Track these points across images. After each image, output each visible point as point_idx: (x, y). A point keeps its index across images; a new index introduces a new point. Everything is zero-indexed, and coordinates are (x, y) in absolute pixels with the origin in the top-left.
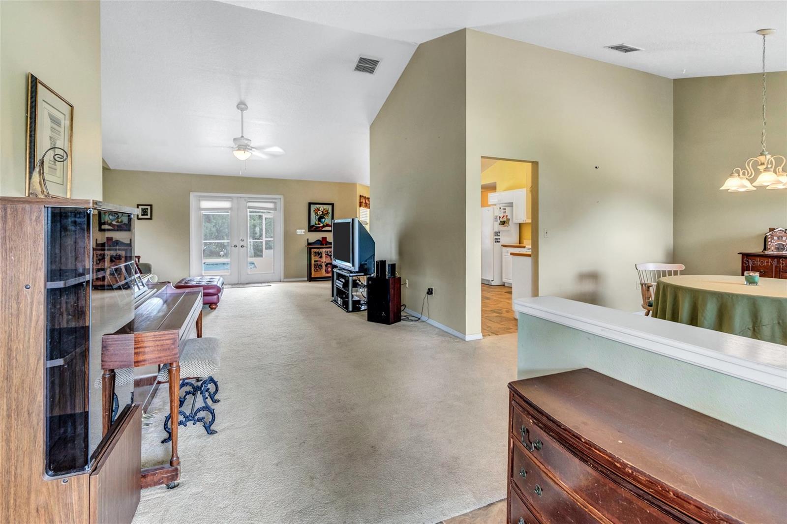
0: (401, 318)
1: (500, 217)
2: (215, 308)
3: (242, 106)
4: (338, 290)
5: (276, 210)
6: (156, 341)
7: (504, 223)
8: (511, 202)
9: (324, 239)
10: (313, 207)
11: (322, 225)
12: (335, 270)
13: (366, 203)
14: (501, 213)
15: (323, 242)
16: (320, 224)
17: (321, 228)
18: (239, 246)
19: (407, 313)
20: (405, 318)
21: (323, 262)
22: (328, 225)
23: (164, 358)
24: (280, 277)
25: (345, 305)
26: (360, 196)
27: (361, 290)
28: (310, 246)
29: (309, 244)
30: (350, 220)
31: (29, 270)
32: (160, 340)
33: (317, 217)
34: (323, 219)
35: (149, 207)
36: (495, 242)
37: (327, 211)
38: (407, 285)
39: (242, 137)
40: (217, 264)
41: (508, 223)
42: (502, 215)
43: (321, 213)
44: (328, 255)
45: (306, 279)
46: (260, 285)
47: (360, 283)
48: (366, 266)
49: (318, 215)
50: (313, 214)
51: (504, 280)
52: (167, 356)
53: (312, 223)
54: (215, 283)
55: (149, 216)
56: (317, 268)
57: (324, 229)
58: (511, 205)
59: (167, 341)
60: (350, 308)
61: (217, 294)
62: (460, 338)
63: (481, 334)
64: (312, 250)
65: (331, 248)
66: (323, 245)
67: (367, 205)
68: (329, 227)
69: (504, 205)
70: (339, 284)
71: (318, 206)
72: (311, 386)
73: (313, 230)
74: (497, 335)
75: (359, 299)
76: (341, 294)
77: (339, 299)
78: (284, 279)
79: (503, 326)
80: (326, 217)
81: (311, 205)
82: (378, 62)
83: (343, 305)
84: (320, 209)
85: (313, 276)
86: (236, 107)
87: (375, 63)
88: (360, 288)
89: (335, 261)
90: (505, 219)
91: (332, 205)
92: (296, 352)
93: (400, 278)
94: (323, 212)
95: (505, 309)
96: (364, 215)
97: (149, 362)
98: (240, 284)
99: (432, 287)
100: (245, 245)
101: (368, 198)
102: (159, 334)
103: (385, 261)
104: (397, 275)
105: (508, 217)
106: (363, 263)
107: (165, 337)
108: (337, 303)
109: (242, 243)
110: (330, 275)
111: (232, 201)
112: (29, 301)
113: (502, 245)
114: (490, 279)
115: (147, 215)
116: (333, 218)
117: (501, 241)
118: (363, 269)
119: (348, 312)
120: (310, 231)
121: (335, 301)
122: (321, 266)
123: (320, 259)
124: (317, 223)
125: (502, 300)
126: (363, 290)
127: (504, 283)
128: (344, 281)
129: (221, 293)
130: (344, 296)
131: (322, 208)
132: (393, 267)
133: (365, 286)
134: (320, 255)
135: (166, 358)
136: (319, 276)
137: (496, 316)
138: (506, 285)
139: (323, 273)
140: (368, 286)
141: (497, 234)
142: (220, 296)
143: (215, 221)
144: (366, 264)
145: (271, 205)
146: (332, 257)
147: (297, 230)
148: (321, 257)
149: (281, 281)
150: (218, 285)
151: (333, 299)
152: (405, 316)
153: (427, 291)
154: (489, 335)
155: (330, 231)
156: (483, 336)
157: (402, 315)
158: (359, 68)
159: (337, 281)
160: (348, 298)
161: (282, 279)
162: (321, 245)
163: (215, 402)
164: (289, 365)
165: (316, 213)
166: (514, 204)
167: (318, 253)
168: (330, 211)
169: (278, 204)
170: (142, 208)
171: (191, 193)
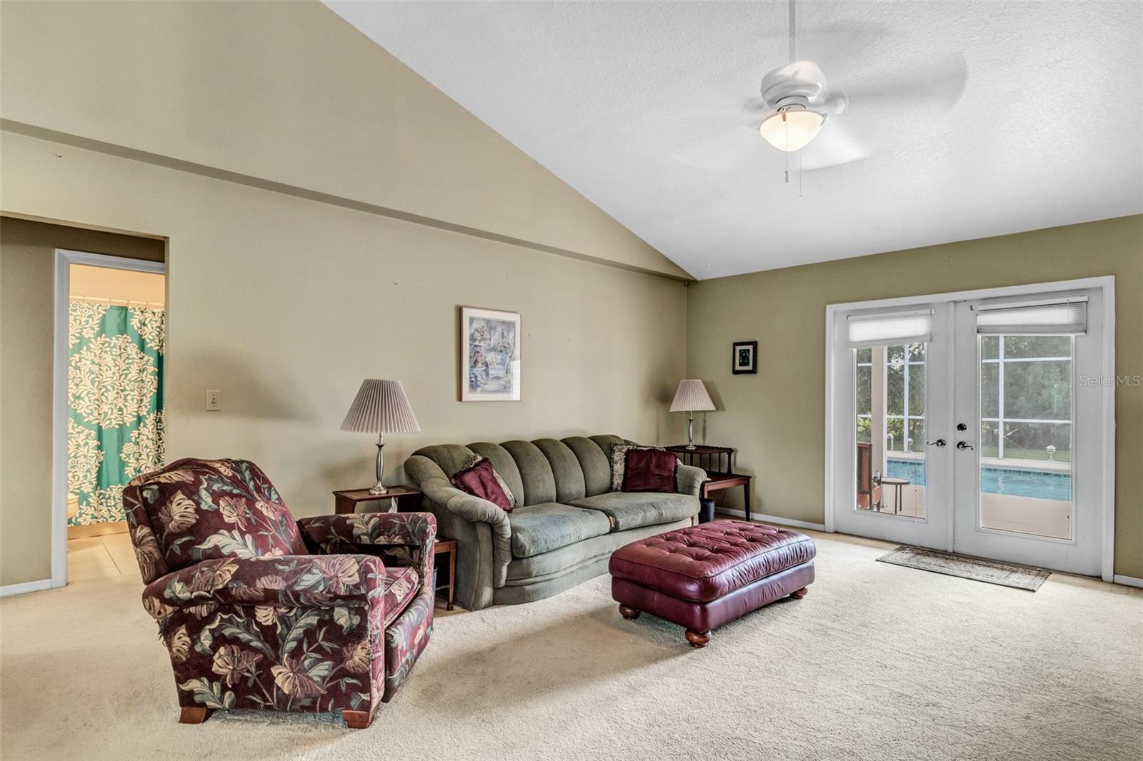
5: (1087, 332)
18: (951, 444)
24: (1102, 560)
35: (750, 348)
55: (750, 367)
78: (1115, 573)
100: (970, 442)
109: (962, 436)
115: (748, 364)
145: (1064, 316)
149: (1103, 581)
161: (1107, 572)
169: (1092, 310)
170: (740, 351)
171: (828, 307)
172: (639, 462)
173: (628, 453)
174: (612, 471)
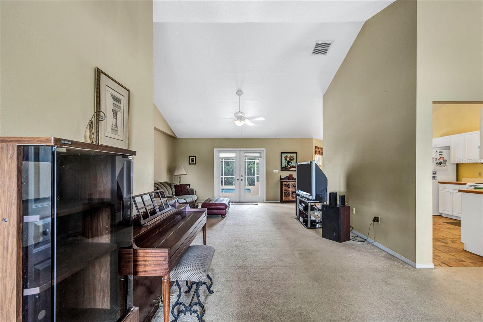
0: (349, 237)
1: (436, 159)
2: (224, 218)
3: (239, 92)
4: (300, 211)
5: (261, 158)
6: (153, 257)
7: (441, 163)
8: (449, 145)
9: (291, 176)
10: (284, 155)
11: (289, 166)
12: (298, 197)
13: (319, 151)
14: (437, 156)
15: (290, 178)
16: (288, 166)
17: (289, 169)
18: (240, 180)
19: (354, 234)
20: (352, 237)
21: (290, 191)
22: (293, 167)
23: (158, 271)
24: (264, 199)
25: (305, 223)
26: (315, 147)
27: (316, 213)
28: (282, 180)
29: (281, 179)
30: (309, 162)
31: (6, 205)
32: (155, 257)
33: (286, 162)
34: (290, 162)
35: (194, 158)
36: (433, 179)
37: (293, 157)
38: (354, 212)
39: (240, 111)
40: (231, 189)
41: (445, 164)
42: (438, 157)
43: (289, 159)
44: (293, 186)
45: (280, 201)
46: (251, 204)
47: (316, 208)
48: (321, 196)
49: (287, 160)
50: (283, 159)
51: (441, 211)
52: (160, 270)
53: (283, 166)
54: (224, 202)
55: (194, 163)
56: (287, 195)
57: (291, 169)
58: (448, 148)
59: (160, 258)
60: (309, 226)
61: (225, 209)
62: (410, 265)
63: (433, 264)
64: (283, 183)
65: (295, 181)
66: (290, 180)
67: (321, 153)
68: (294, 168)
69: (440, 148)
70: (301, 208)
71: (287, 154)
72: (278, 292)
73: (283, 170)
74: (450, 266)
75: (315, 219)
76: (302, 215)
77: (301, 218)
78: (266, 200)
79: (453, 257)
80: (292, 161)
81: (283, 154)
82: (330, 44)
83: (304, 222)
84: (288, 156)
85: (283, 200)
86: (236, 93)
87: (328, 45)
88: (316, 211)
89: (298, 191)
90: (441, 160)
91: (296, 153)
92: (270, 257)
93: (349, 207)
94: (290, 158)
95: (451, 240)
96: (318, 160)
97: (148, 273)
98: (241, 202)
99: (378, 216)
100: (243, 179)
101: (321, 149)
102: (155, 251)
103: (336, 193)
104: (346, 204)
105: (445, 159)
106: (318, 193)
107: (159, 254)
108: (300, 220)
110: (295, 199)
111: (236, 153)
112: (6, 233)
113: (439, 182)
115: (193, 162)
116: (296, 162)
117: (437, 178)
118: (319, 198)
119: (307, 228)
120: (282, 170)
121: (298, 219)
122: (289, 193)
123: (288, 189)
124: (286, 165)
125: (443, 229)
126: (318, 213)
127: (441, 213)
128: (304, 205)
129: (228, 208)
130: (304, 216)
131: (289, 155)
132: (343, 198)
133: (319, 210)
134: (288, 186)
135: (160, 271)
136: (287, 200)
137: (442, 245)
138: (443, 215)
139: (290, 198)
140: (322, 210)
141: (434, 172)
142: (227, 211)
143: (231, 165)
144: (321, 195)
145: (258, 155)
146: (296, 188)
147: (274, 170)
148: (289, 188)
149: (264, 202)
150: (226, 203)
151: (297, 217)
152: (352, 236)
153: (373, 218)
154: (441, 266)
155: (295, 171)
156: (435, 266)
157: (350, 235)
158: (316, 52)
159: (299, 205)
160: (307, 218)
161: (265, 201)
162: (289, 180)
163: (210, 293)
164: (263, 268)
165: (286, 159)
166: (452, 148)
167: (287, 185)
168: (295, 157)
169: (262, 153)
170: (191, 158)
171: (215, 149)
172: (179, 188)
173: (175, 186)
174: (172, 191)
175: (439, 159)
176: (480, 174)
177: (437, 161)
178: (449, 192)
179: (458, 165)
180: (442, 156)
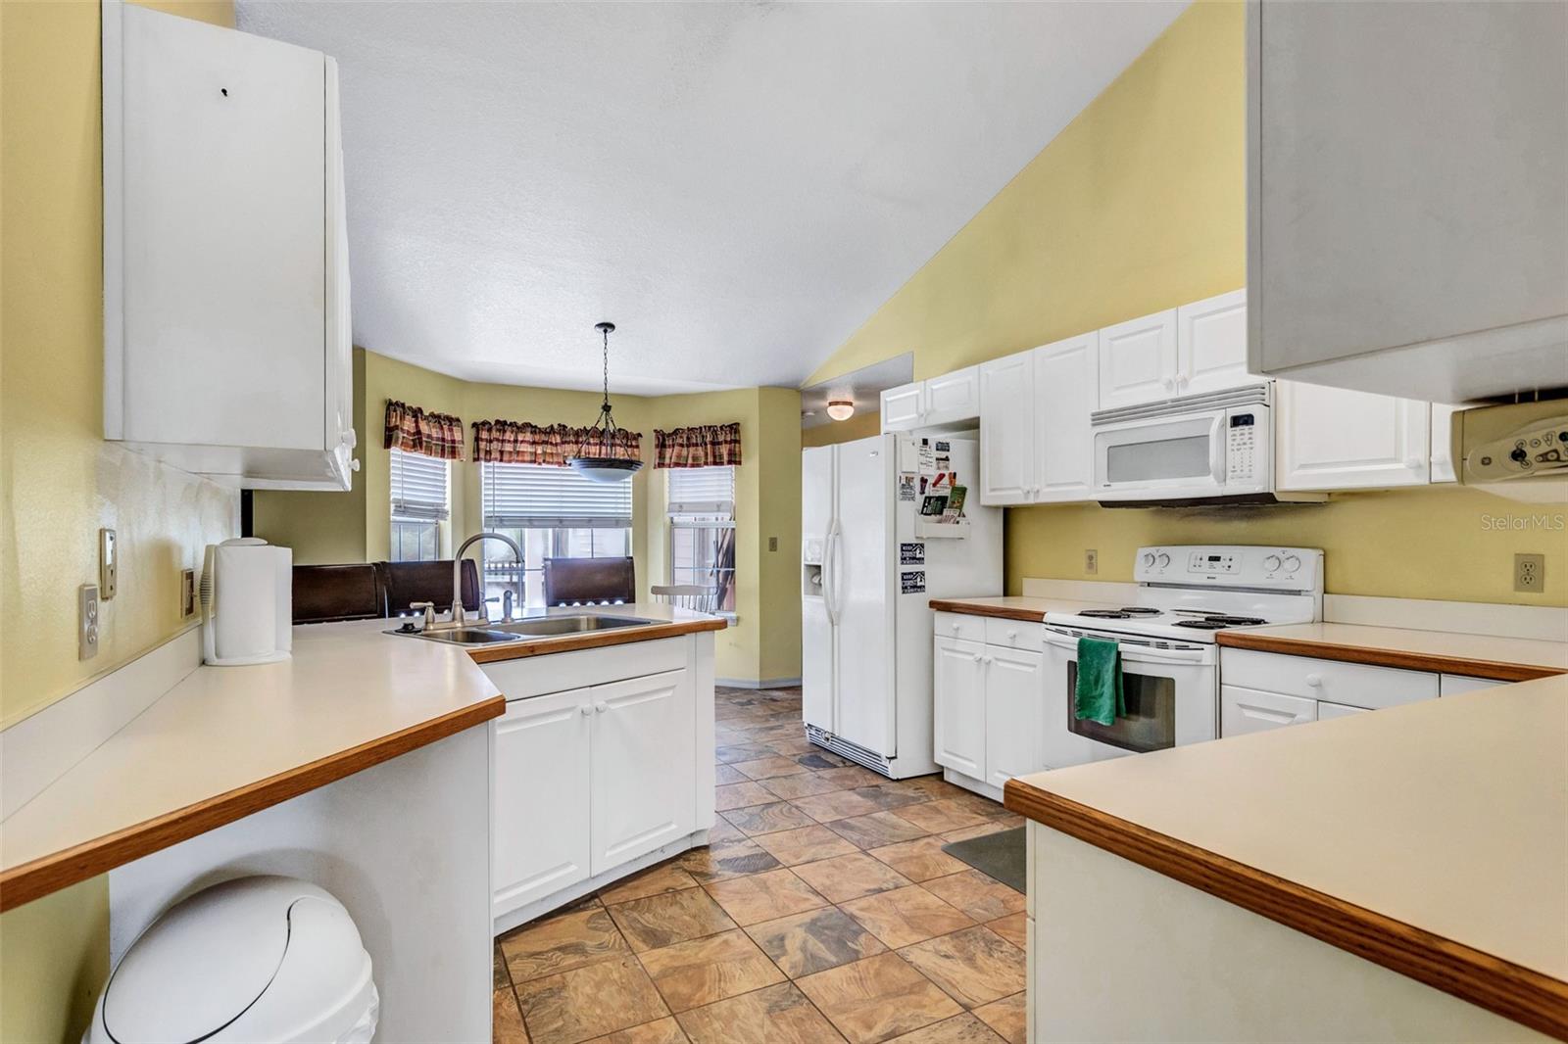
1: (924, 481)
7: (943, 506)
14: (928, 465)
36: (904, 588)
41: (960, 507)
42: (932, 473)
51: (941, 757)
58: (969, 429)
69: (940, 428)
90: (944, 487)
105: (958, 482)
113: (933, 604)
114: (884, 751)
117: (929, 582)
127: (941, 767)
138: (949, 777)
141: (911, 552)
175: (934, 485)
176: (1091, 558)
177: (926, 494)
178: (971, 658)
179: (1008, 514)
180: (947, 467)
